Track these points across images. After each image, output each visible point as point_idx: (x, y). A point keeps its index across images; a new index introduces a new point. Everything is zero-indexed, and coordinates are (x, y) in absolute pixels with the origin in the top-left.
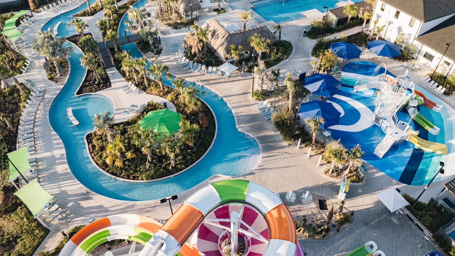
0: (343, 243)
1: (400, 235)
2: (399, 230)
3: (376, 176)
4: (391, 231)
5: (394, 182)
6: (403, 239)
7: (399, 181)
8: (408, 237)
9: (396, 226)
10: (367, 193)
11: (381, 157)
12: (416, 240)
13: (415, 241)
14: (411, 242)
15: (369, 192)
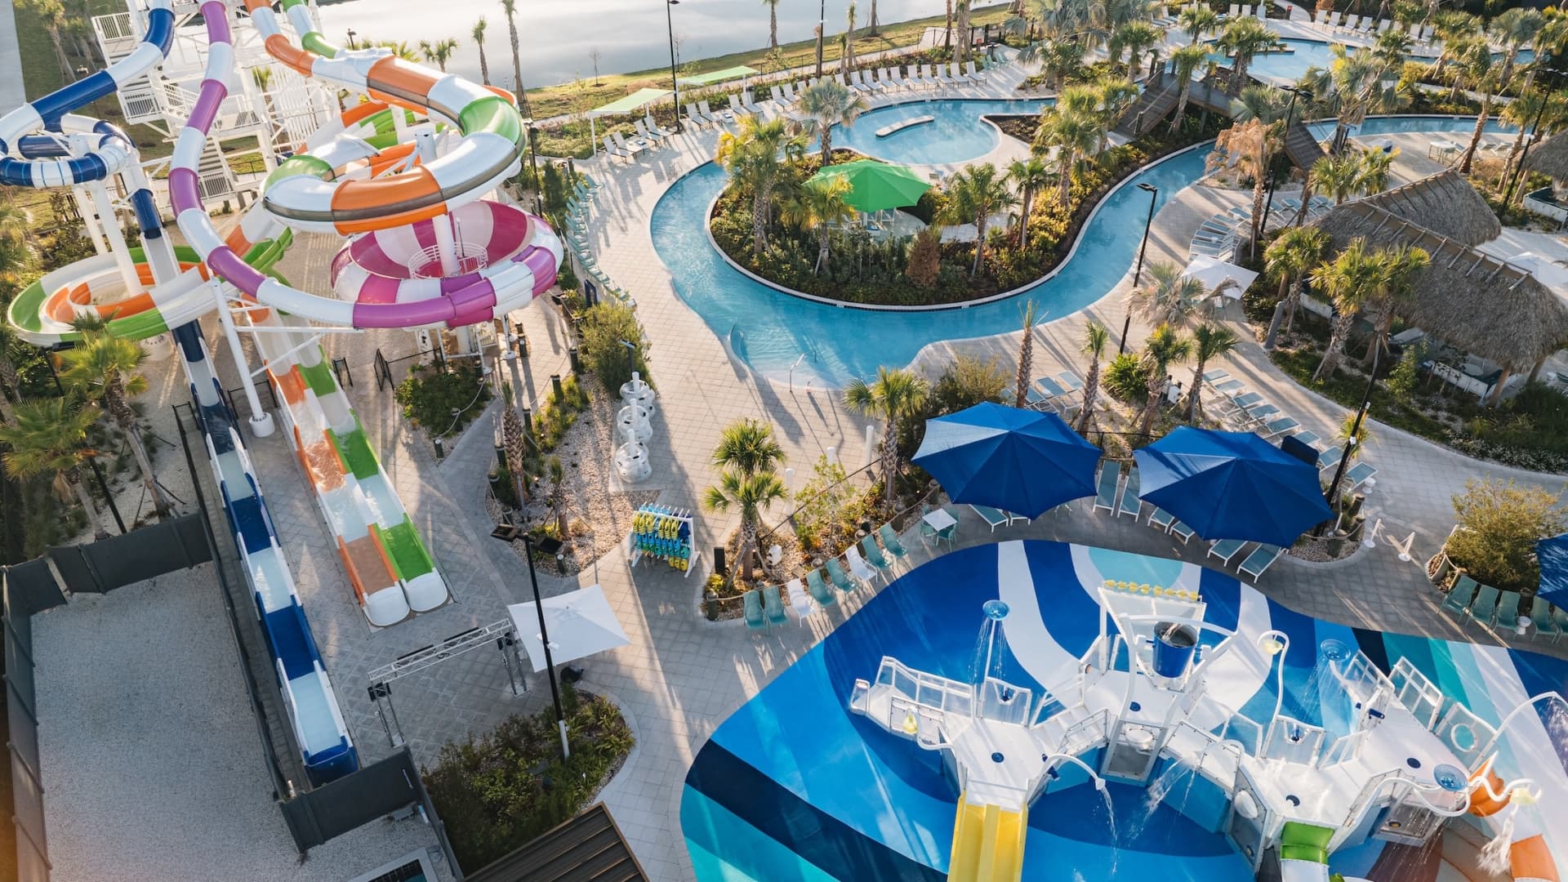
0: (463, 536)
1: (454, 689)
2: (476, 691)
3: (739, 668)
4: (478, 667)
5: (707, 726)
6: (437, 696)
7: (710, 740)
8: (440, 713)
9: (494, 686)
10: (652, 628)
11: (854, 706)
12: (425, 735)
13: (419, 732)
14: (418, 719)
15: (658, 633)
